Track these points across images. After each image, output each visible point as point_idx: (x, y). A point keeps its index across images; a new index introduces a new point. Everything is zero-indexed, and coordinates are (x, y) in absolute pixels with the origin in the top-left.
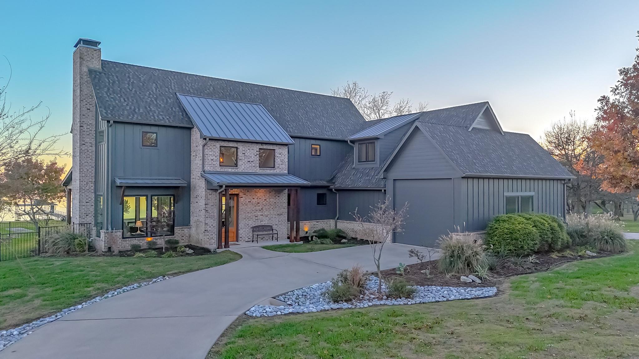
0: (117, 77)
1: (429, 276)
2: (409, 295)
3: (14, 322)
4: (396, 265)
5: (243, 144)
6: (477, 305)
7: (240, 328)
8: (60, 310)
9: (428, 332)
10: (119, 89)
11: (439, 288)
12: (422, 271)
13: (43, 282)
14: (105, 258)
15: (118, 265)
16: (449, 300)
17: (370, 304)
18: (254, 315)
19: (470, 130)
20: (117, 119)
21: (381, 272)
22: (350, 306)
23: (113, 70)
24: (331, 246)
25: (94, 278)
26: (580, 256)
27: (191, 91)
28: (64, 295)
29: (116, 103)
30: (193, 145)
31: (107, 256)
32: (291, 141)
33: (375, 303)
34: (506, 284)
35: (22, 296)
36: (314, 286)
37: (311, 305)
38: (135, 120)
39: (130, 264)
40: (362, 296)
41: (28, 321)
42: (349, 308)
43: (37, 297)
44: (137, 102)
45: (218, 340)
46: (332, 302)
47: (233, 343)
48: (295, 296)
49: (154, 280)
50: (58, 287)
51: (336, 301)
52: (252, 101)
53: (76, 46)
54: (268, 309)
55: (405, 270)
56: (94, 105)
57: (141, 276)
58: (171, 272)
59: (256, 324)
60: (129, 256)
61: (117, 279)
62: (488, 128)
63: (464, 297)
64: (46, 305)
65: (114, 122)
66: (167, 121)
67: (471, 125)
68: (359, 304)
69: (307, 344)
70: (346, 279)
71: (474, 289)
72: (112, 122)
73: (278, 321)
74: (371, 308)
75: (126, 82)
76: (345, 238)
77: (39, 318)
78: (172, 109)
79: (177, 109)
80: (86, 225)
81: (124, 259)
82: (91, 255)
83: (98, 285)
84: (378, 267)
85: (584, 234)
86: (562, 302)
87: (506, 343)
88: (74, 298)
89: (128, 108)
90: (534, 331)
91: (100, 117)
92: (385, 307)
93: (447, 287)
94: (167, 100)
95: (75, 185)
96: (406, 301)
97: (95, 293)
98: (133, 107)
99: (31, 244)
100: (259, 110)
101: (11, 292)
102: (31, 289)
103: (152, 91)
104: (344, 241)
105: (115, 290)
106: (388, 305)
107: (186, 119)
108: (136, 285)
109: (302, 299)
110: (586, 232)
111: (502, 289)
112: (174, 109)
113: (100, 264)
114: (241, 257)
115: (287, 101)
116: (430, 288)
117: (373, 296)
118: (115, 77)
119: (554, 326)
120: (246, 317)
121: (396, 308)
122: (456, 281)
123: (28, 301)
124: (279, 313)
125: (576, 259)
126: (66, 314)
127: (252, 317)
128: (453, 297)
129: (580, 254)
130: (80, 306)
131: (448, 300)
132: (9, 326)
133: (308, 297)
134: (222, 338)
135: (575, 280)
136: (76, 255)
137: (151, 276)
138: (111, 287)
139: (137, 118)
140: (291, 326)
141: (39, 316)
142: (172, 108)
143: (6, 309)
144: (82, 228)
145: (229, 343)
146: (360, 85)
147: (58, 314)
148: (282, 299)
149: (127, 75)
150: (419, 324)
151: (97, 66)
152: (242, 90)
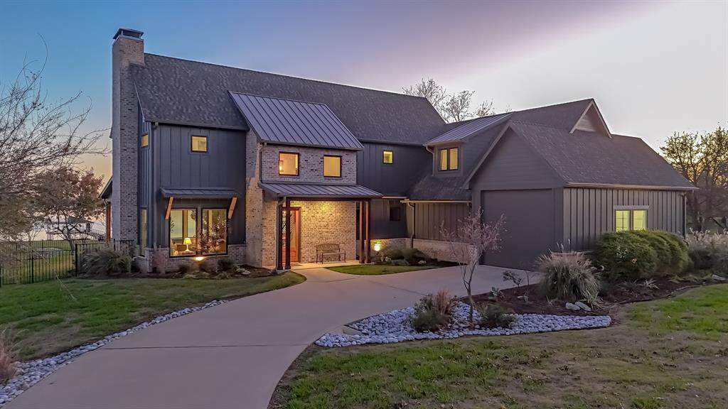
0: (162, 73)
1: (528, 302)
2: (506, 324)
3: (50, 350)
4: (489, 290)
5: (305, 149)
6: (590, 336)
7: (310, 359)
8: (102, 337)
9: (535, 366)
10: (164, 86)
11: (541, 316)
12: (519, 297)
13: (82, 305)
14: (151, 279)
15: (165, 287)
16: (555, 331)
17: (461, 334)
18: (326, 345)
19: (572, 132)
20: (163, 120)
21: (473, 297)
22: (437, 336)
23: (157, 64)
24: (407, 268)
25: (139, 302)
26: (705, 281)
27: (246, 89)
28: (106, 320)
29: (161, 103)
30: (249, 151)
31: (153, 277)
32: (359, 146)
33: (466, 333)
34: (622, 311)
35: (57, 322)
36: (393, 313)
37: (391, 335)
38: (182, 122)
39: (178, 286)
40: (450, 325)
41: (67, 350)
42: (436, 339)
43: (76, 322)
44: (185, 101)
45: (286, 373)
46: (415, 331)
47: (304, 377)
48: (371, 324)
49: (207, 304)
50: (99, 311)
51: (420, 330)
52: (315, 101)
53: (115, 38)
54: (341, 338)
55: (499, 295)
56: (136, 105)
57: (192, 300)
58: (226, 296)
59: (329, 355)
60: (177, 277)
61: (165, 303)
62: (592, 130)
63: (572, 327)
64: (86, 331)
65: (160, 124)
66: (219, 123)
67: (573, 127)
68: (448, 334)
69: (392, 379)
70: (430, 304)
71: (584, 318)
72: (157, 124)
73: (355, 352)
74: (462, 339)
75: (172, 79)
76: (423, 259)
77: (78, 346)
78: (225, 110)
79: (231, 108)
80: (128, 242)
81: (172, 281)
82: (135, 277)
83: (144, 310)
84: (469, 291)
85: (709, 255)
86: (694, 333)
87: (634, 381)
88: (117, 323)
89: (175, 108)
90: (666, 368)
91: (144, 118)
92: (480, 338)
93: (550, 316)
94: (218, 99)
95: (116, 197)
96: (503, 331)
97: (140, 318)
98: (180, 108)
99: (68, 264)
100: (323, 110)
101: (46, 317)
102: (68, 314)
103: (202, 89)
104: (422, 262)
105: (163, 316)
106: (482, 336)
107: (241, 121)
108: (186, 310)
109: (380, 328)
110: (711, 253)
111: (617, 319)
112: (227, 110)
113: (145, 286)
114: (305, 279)
115: (354, 101)
116: (530, 316)
117: (462, 325)
118: (160, 73)
119: (689, 361)
120: (316, 348)
121: (492, 339)
122: (559, 308)
123: (65, 327)
124: (354, 343)
125: (702, 284)
126: (110, 341)
127: (323, 347)
128: (559, 328)
129: (705, 278)
130: (125, 333)
131: (553, 331)
132: (46, 354)
133: (387, 325)
134: (291, 371)
135: (705, 308)
136: (118, 277)
137: (204, 301)
138: (158, 312)
139: (185, 119)
140: (371, 358)
141: (78, 344)
142: (224, 108)
143: (42, 335)
144: (125, 246)
145: (300, 377)
146: (437, 83)
147: (100, 341)
148: (357, 327)
149: (173, 70)
150: (524, 359)
151: (139, 60)
152: (304, 88)
